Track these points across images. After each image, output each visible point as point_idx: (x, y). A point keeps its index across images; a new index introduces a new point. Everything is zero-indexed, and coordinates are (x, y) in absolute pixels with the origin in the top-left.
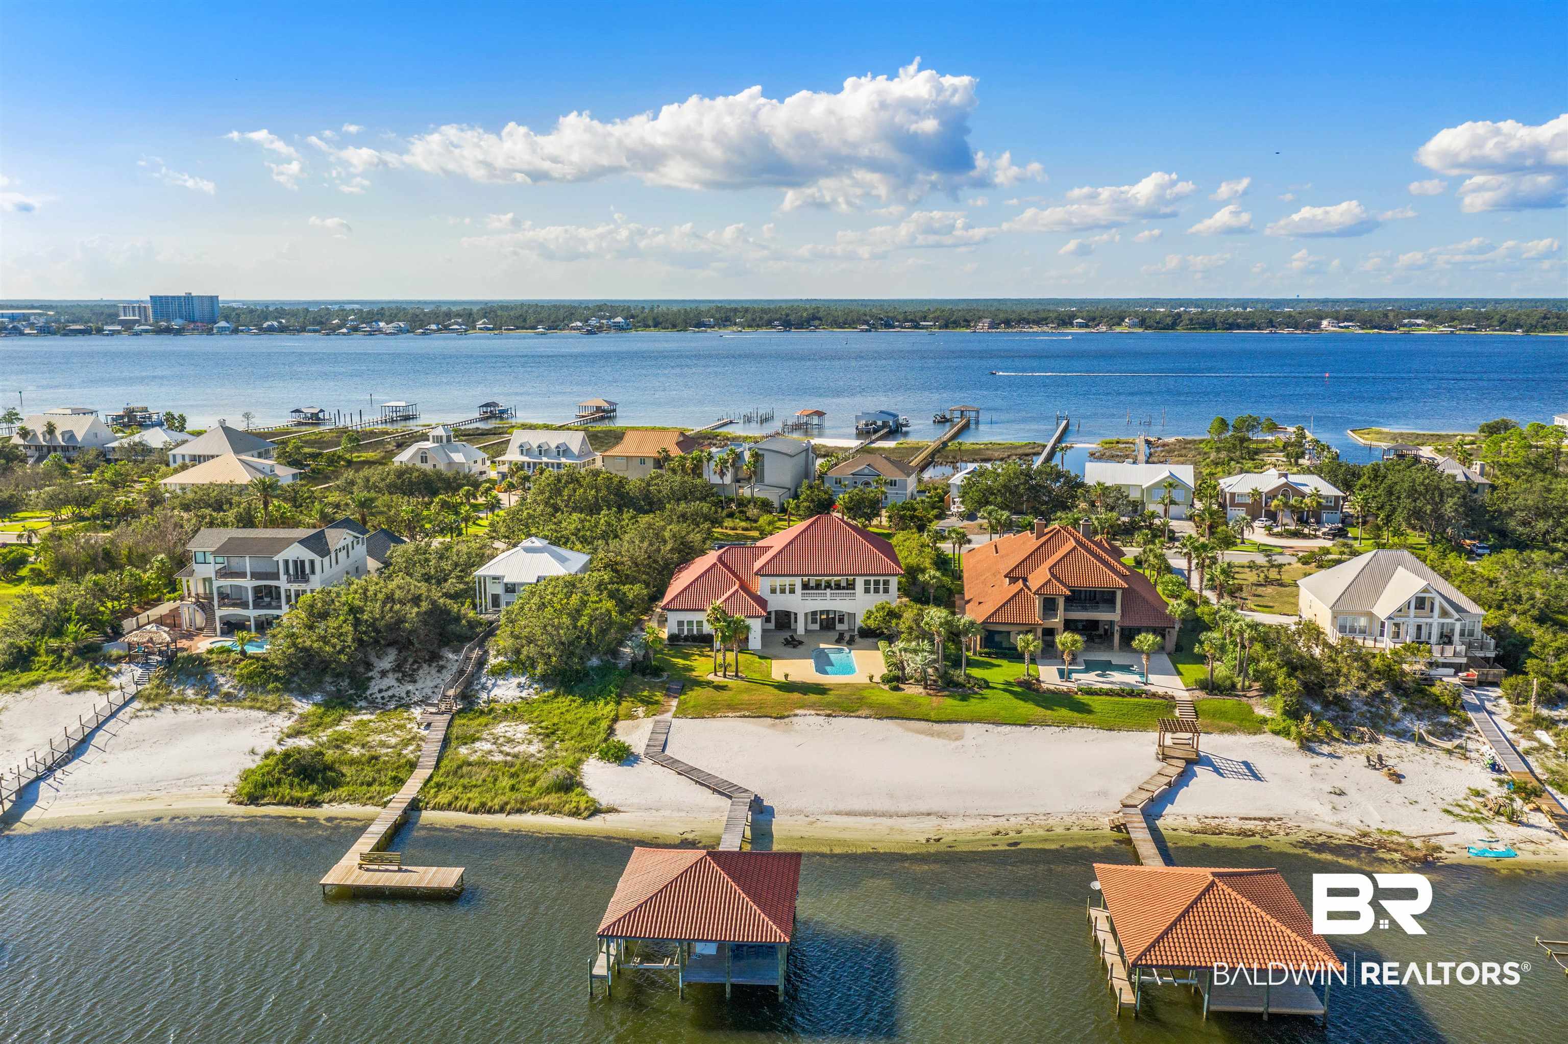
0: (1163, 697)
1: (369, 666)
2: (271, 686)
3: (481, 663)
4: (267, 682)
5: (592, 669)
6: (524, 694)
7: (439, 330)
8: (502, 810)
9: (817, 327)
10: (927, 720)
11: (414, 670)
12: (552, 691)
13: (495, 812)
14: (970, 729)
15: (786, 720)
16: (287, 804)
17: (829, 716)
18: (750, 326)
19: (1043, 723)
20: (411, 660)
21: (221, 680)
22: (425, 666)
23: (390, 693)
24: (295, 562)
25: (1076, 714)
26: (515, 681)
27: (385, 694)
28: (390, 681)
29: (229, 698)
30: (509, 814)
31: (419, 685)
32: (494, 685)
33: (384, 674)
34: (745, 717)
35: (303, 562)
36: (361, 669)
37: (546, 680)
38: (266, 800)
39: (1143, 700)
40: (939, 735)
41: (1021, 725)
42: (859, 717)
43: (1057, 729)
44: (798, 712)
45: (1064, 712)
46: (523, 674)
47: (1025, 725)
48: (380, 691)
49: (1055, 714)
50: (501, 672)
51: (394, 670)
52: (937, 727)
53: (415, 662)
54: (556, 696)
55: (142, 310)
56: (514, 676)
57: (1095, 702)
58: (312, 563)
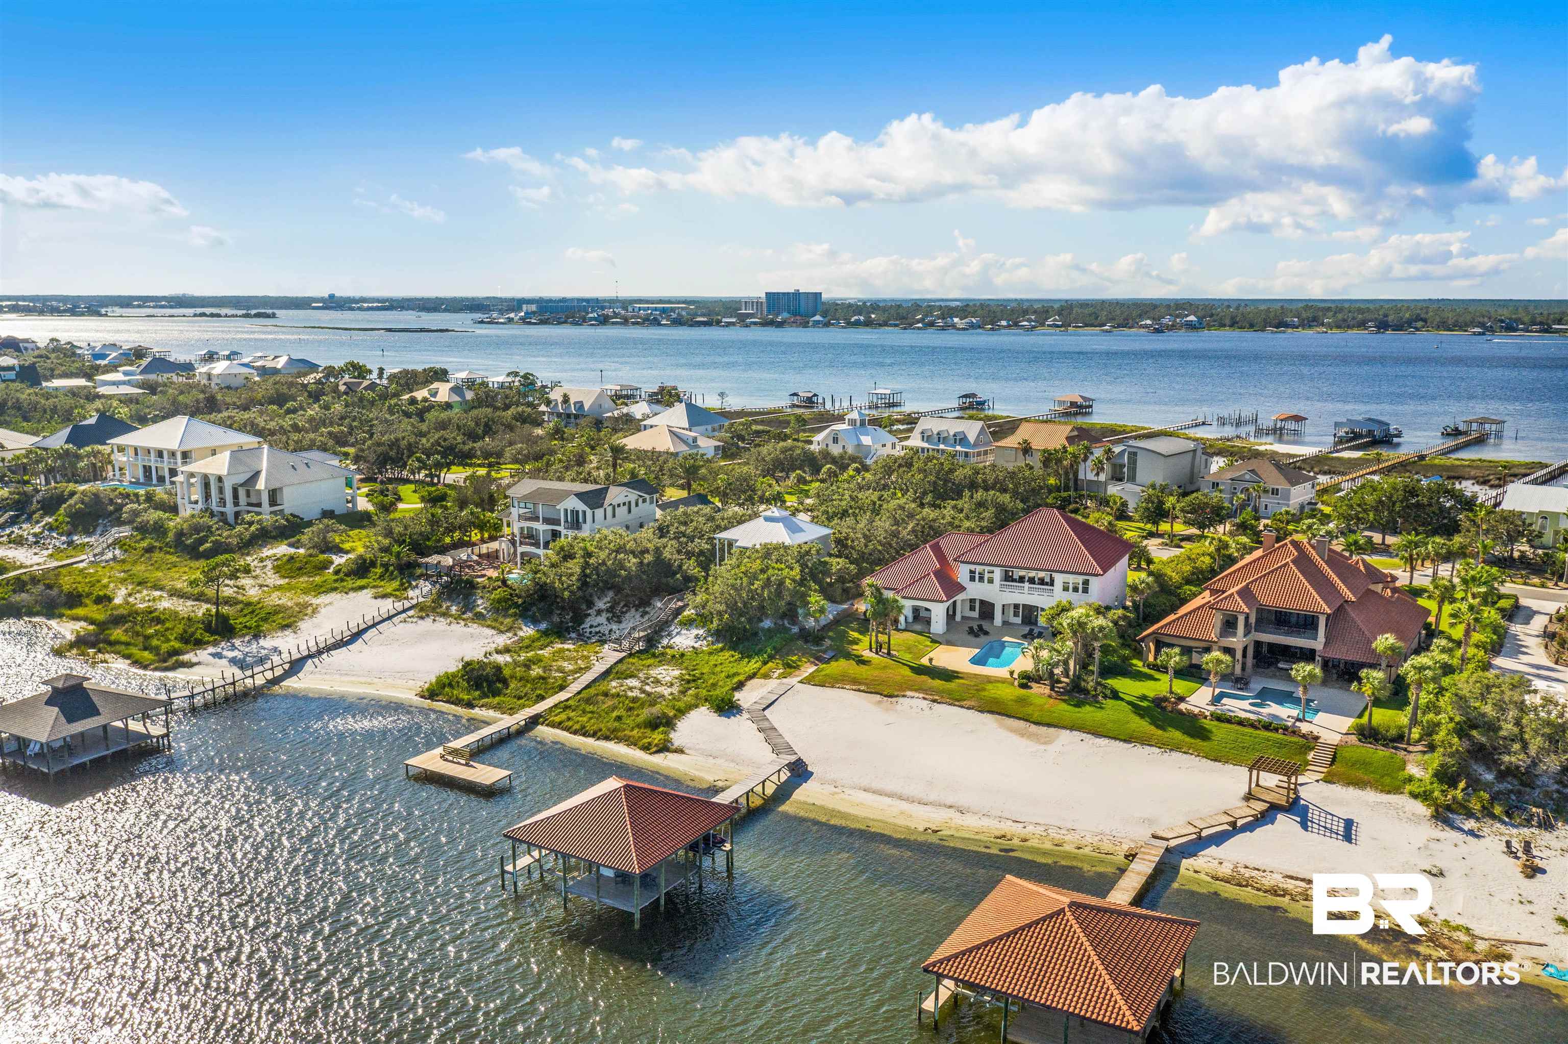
0: (1304, 736)
1: (590, 604)
2: (512, 611)
3: (678, 612)
4: (510, 607)
5: (763, 629)
6: (696, 645)
7: (1009, 326)
8: (594, 735)
9: (1417, 329)
10: (1026, 720)
11: (623, 613)
12: (720, 645)
13: (589, 736)
14: (1065, 735)
15: (894, 699)
16: (452, 703)
17: (934, 701)
18: (1338, 327)
19: (1144, 741)
20: (622, 604)
21: (480, 602)
22: (633, 610)
23: (597, 629)
24: (572, 511)
25: (1188, 739)
26: (695, 632)
27: (593, 630)
28: (602, 619)
29: (479, 617)
30: (598, 739)
31: (622, 626)
32: (678, 633)
33: (599, 612)
34: (859, 690)
35: (577, 512)
36: (584, 607)
37: (718, 634)
38: (440, 698)
39: (1279, 736)
40: (1031, 736)
41: (1121, 740)
42: (962, 707)
43: (1158, 750)
44: (909, 693)
45: (1176, 735)
46: (703, 627)
47: (1125, 741)
48: (591, 626)
49: (1166, 735)
50: (689, 623)
51: (607, 611)
52: (1033, 728)
53: (625, 606)
54: (722, 650)
55: (759, 304)
56: (697, 627)
57: (1220, 731)
58: (584, 512)
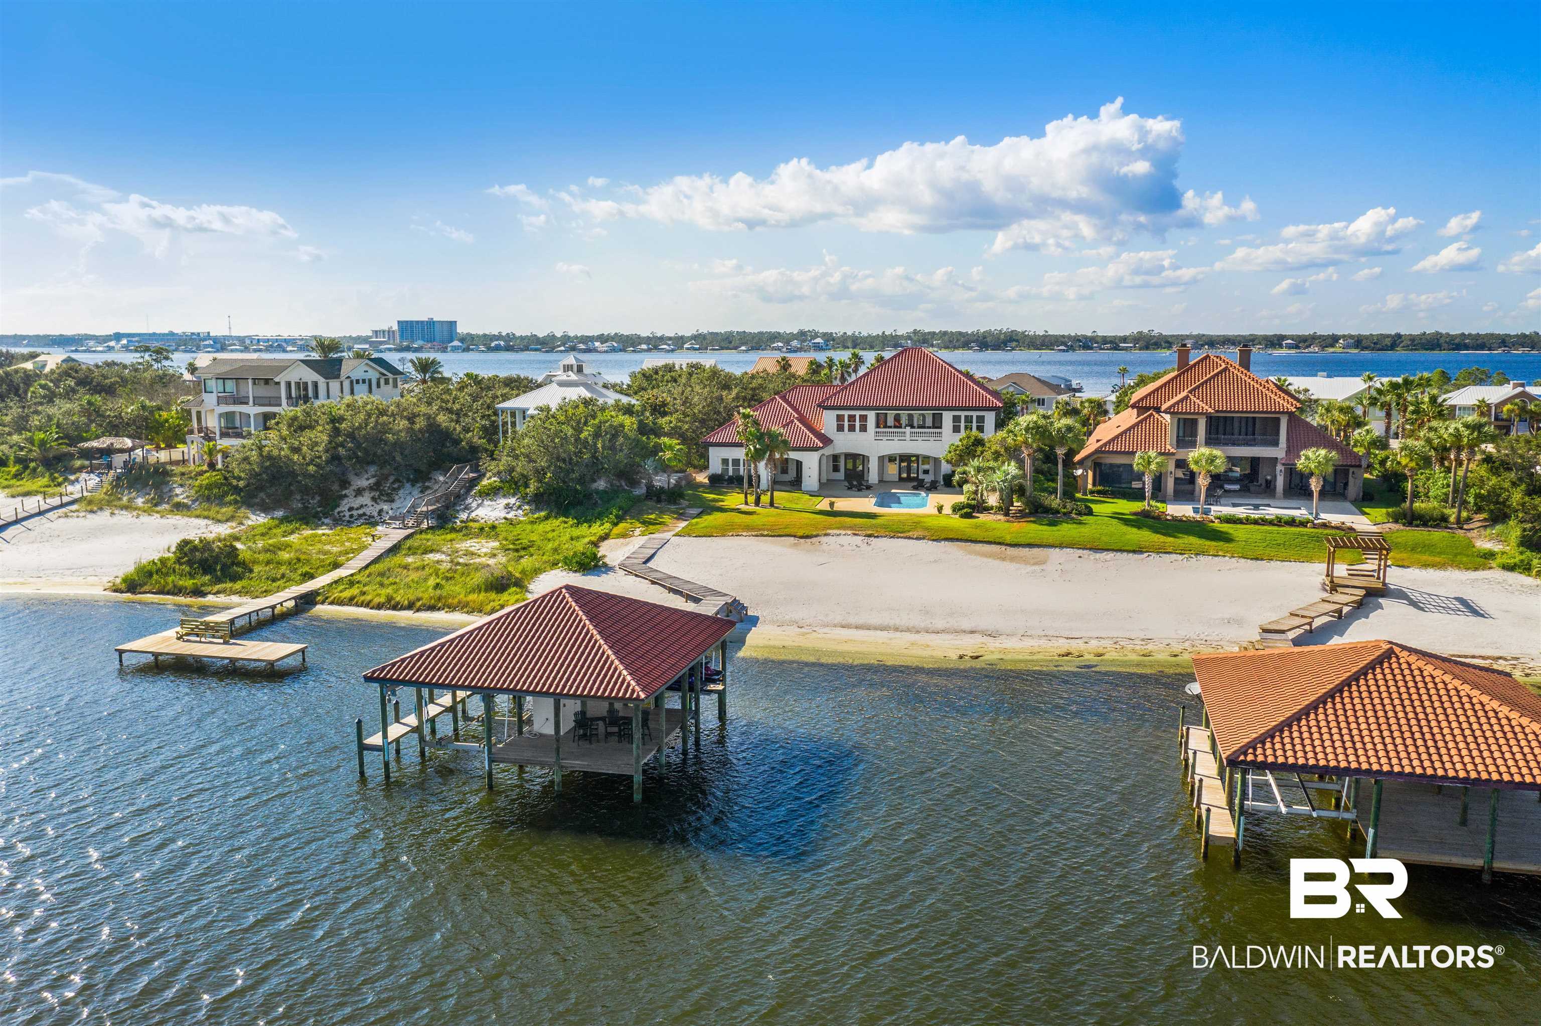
0: (1337, 528)
1: (345, 484)
2: (230, 498)
3: (473, 483)
4: (226, 494)
5: (597, 492)
6: (509, 516)
8: (409, 607)
10: (999, 544)
11: (394, 489)
12: (543, 514)
13: (402, 608)
14: (1054, 556)
15: (815, 540)
16: (167, 593)
20: (392, 479)
21: (178, 491)
22: (408, 485)
23: (361, 512)
24: (298, 384)
25: (1208, 542)
26: (503, 502)
27: (355, 513)
28: (366, 499)
29: (179, 507)
30: (418, 610)
31: (394, 505)
32: (479, 506)
33: (359, 492)
34: (762, 536)
35: (306, 385)
36: (336, 487)
37: (538, 501)
38: (144, 589)
41: (1128, 551)
44: (831, 531)
45: (1192, 540)
46: (514, 495)
48: (351, 509)
49: (1180, 541)
50: (492, 493)
51: (371, 488)
53: (397, 480)
54: (547, 518)
56: (504, 496)
58: (315, 382)
